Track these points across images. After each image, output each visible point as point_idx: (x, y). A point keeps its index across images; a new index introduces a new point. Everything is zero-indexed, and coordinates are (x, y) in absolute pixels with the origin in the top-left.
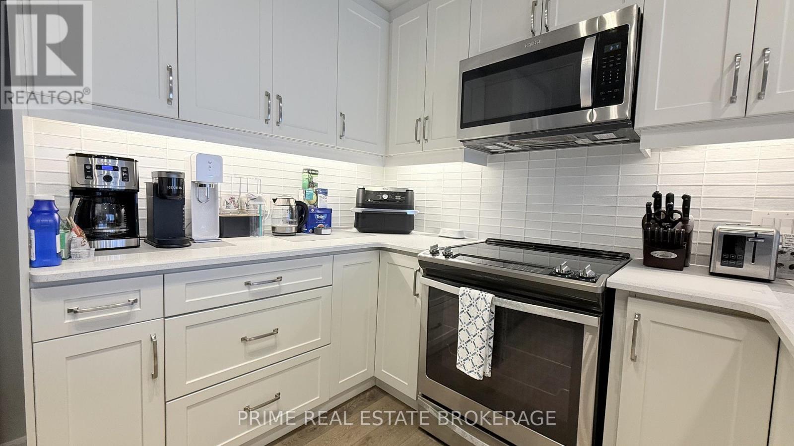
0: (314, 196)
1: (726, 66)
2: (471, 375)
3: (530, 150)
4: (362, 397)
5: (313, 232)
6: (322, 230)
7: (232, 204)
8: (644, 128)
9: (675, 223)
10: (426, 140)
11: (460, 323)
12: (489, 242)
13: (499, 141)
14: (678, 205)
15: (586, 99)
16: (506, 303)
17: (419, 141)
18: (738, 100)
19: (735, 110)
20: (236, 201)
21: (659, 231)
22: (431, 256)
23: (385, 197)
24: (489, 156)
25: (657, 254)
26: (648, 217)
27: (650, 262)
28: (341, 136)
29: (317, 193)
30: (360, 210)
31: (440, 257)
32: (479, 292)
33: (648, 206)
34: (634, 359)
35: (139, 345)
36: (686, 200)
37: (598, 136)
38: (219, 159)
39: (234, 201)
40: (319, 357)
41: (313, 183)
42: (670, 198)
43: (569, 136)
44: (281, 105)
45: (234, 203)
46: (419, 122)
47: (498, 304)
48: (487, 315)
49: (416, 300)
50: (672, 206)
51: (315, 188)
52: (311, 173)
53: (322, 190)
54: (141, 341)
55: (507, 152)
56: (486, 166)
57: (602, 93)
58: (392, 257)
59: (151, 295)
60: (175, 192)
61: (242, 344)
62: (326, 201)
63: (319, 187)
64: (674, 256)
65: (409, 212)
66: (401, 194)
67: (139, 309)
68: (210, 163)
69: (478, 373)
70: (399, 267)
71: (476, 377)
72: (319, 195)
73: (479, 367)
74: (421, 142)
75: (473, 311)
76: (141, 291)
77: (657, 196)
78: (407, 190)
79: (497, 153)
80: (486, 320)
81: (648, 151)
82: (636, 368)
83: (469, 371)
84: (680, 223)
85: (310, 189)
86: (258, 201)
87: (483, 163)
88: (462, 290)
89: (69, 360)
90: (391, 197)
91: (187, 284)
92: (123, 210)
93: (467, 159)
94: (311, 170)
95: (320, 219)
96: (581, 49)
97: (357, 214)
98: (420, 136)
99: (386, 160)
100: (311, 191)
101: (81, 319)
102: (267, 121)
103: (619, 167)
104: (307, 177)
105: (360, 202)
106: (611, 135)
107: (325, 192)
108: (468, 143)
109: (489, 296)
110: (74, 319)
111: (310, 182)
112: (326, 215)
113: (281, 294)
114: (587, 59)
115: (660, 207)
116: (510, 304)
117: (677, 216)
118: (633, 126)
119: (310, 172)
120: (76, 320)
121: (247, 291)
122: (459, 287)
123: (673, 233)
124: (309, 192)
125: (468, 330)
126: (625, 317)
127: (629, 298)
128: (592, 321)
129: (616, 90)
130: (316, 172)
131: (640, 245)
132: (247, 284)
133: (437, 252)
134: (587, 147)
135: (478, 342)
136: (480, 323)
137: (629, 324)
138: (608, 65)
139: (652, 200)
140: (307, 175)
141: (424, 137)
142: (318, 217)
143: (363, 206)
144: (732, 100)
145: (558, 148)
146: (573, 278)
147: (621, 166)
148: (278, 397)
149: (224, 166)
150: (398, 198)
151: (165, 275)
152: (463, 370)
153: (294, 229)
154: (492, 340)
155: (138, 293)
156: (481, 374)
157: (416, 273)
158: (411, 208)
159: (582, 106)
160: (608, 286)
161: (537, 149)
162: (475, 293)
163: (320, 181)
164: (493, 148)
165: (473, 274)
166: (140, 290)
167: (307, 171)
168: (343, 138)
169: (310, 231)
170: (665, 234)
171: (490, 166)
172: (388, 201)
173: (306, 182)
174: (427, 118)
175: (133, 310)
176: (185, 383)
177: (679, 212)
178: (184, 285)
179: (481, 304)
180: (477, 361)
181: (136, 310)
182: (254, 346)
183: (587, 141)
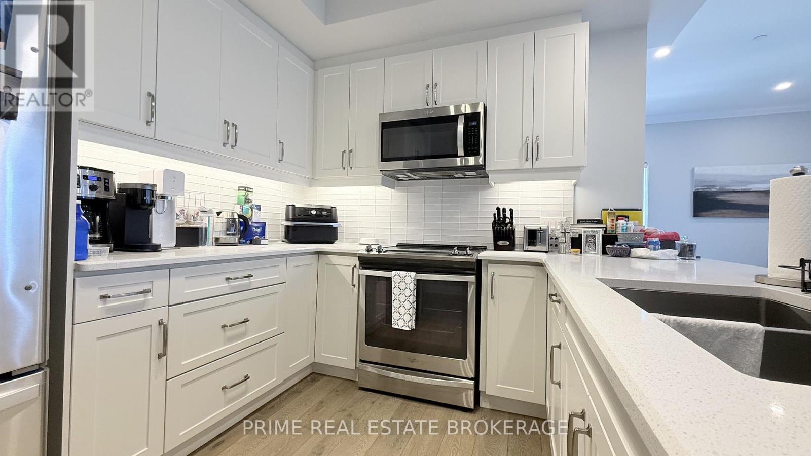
0: (250, 211)
1: (524, 142)
2: (403, 328)
3: (425, 179)
4: (305, 381)
5: (251, 243)
6: (262, 241)
7: (182, 216)
8: (490, 171)
9: (507, 225)
10: (351, 168)
11: (393, 295)
12: (399, 246)
13: (408, 172)
14: (508, 214)
15: (461, 152)
16: (424, 276)
17: (344, 168)
18: (529, 160)
19: (528, 165)
20: (185, 214)
21: (500, 228)
22: (367, 253)
23: (314, 212)
24: (396, 182)
25: (500, 243)
26: (495, 223)
27: (497, 248)
28: (279, 160)
29: (252, 208)
30: (290, 224)
31: (374, 252)
32: (406, 272)
33: (495, 214)
34: (492, 298)
35: (149, 329)
36: (511, 211)
37: (467, 173)
38: (182, 175)
39: (184, 213)
40: (276, 344)
41: (249, 199)
42: (504, 210)
43: (451, 172)
44: (237, 131)
45: (184, 216)
46: (344, 154)
47: (419, 278)
48: (412, 286)
49: (353, 290)
50: (505, 215)
51: (250, 204)
52: (248, 191)
53: (256, 206)
54: (151, 326)
55: (409, 180)
56: (394, 189)
57: (469, 149)
58: (331, 259)
59: (160, 285)
60: (149, 202)
61: (222, 330)
62: (260, 216)
63: (254, 203)
64: (508, 243)
65: (334, 225)
66: (327, 210)
67: (151, 298)
68: (174, 178)
69: (408, 326)
70: (337, 266)
71: (407, 329)
72: (254, 210)
73: (409, 322)
74: (346, 169)
75: (402, 286)
76: (154, 282)
77: (498, 209)
78: (332, 207)
79: (402, 180)
80: (412, 289)
81: (493, 184)
82: (494, 302)
83: (402, 326)
84: (509, 225)
85: (246, 205)
86: (209, 213)
87: (392, 187)
88: (394, 272)
89: (99, 340)
90: (319, 213)
91: (186, 277)
92: (98, 218)
93: (384, 184)
94: (248, 188)
95: (257, 232)
96: (457, 121)
97: (287, 228)
98: (346, 164)
99: (312, 181)
100: (247, 206)
101: (111, 304)
102: (224, 144)
103: (478, 193)
104: (244, 194)
105: (291, 217)
106: (474, 173)
107: (259, 208)
108: (384, 173)
109: (413, 274)
110: (104, 304)
111: (246, 199)
112: (261, 228)
113: (251, 288)
114: (460, 127)
115: (500, 216)
116: (426, 277)
117: (508, 221)
118: (485, 169)
119: (247, 189)
120: (106, 306)
121: (227, 285)
122: (391, 271)
123: (506, 230)
124: (246, 207)
125: (400, 299)
126: (487, 276)
127: (489, 265)
128: (472, 279)
129: (476, 148)
130: (251, 190)
131: (492, 241)
132: (228, 279)
133: (371, 250)
134: (460, 180)
135: (407, 305)
136: (408, 292)
137: (490, 278)
138: (471, 132)
139: (496, 212)
140: (243, 192)
141: (350, 166)
142: (255, 230)
143: (294, 220)
144: (527, 160)
145: (443, 179)
146: (460, 256)
147: (479, 192)
148: (247, 378)
149: (185, 183)
150: (325, 213)
151: (172, 269)
152: (397, 327)
153: (237, 239)
154: (415, 303)
155: (151, 285)
156: (410, 326)
157: (353, 268)
158: (335, 221)
159: (459, 155)
160: (478, 259)
161: (429, 179)
162: (403, 273)
163: (255, 199)
164: (401, 176)
165: (399, 262)
166: (152, 282)
167: (243, 189)
168: (281, 162)
169: (248, 242)
170: (503, 231)
171: (397, 190)
172: (317, 216)
173: (243, 198)
174: (351, 151)
175: (146, 298)
176: (181, 363)
177: (509, 218)
178: (184, 278)
179: (408, 280)
180: (407, 318)
181: (149, 298)
182: (230, 332)
183: (461, 176)
